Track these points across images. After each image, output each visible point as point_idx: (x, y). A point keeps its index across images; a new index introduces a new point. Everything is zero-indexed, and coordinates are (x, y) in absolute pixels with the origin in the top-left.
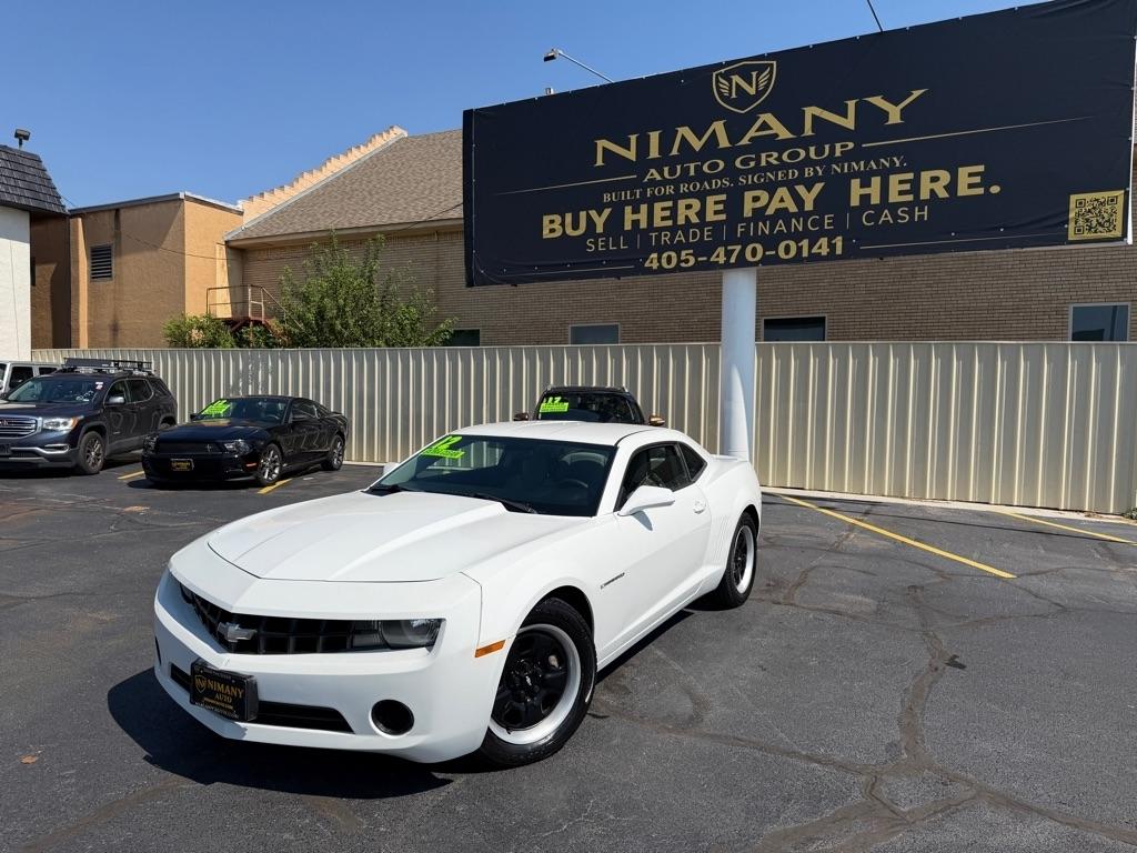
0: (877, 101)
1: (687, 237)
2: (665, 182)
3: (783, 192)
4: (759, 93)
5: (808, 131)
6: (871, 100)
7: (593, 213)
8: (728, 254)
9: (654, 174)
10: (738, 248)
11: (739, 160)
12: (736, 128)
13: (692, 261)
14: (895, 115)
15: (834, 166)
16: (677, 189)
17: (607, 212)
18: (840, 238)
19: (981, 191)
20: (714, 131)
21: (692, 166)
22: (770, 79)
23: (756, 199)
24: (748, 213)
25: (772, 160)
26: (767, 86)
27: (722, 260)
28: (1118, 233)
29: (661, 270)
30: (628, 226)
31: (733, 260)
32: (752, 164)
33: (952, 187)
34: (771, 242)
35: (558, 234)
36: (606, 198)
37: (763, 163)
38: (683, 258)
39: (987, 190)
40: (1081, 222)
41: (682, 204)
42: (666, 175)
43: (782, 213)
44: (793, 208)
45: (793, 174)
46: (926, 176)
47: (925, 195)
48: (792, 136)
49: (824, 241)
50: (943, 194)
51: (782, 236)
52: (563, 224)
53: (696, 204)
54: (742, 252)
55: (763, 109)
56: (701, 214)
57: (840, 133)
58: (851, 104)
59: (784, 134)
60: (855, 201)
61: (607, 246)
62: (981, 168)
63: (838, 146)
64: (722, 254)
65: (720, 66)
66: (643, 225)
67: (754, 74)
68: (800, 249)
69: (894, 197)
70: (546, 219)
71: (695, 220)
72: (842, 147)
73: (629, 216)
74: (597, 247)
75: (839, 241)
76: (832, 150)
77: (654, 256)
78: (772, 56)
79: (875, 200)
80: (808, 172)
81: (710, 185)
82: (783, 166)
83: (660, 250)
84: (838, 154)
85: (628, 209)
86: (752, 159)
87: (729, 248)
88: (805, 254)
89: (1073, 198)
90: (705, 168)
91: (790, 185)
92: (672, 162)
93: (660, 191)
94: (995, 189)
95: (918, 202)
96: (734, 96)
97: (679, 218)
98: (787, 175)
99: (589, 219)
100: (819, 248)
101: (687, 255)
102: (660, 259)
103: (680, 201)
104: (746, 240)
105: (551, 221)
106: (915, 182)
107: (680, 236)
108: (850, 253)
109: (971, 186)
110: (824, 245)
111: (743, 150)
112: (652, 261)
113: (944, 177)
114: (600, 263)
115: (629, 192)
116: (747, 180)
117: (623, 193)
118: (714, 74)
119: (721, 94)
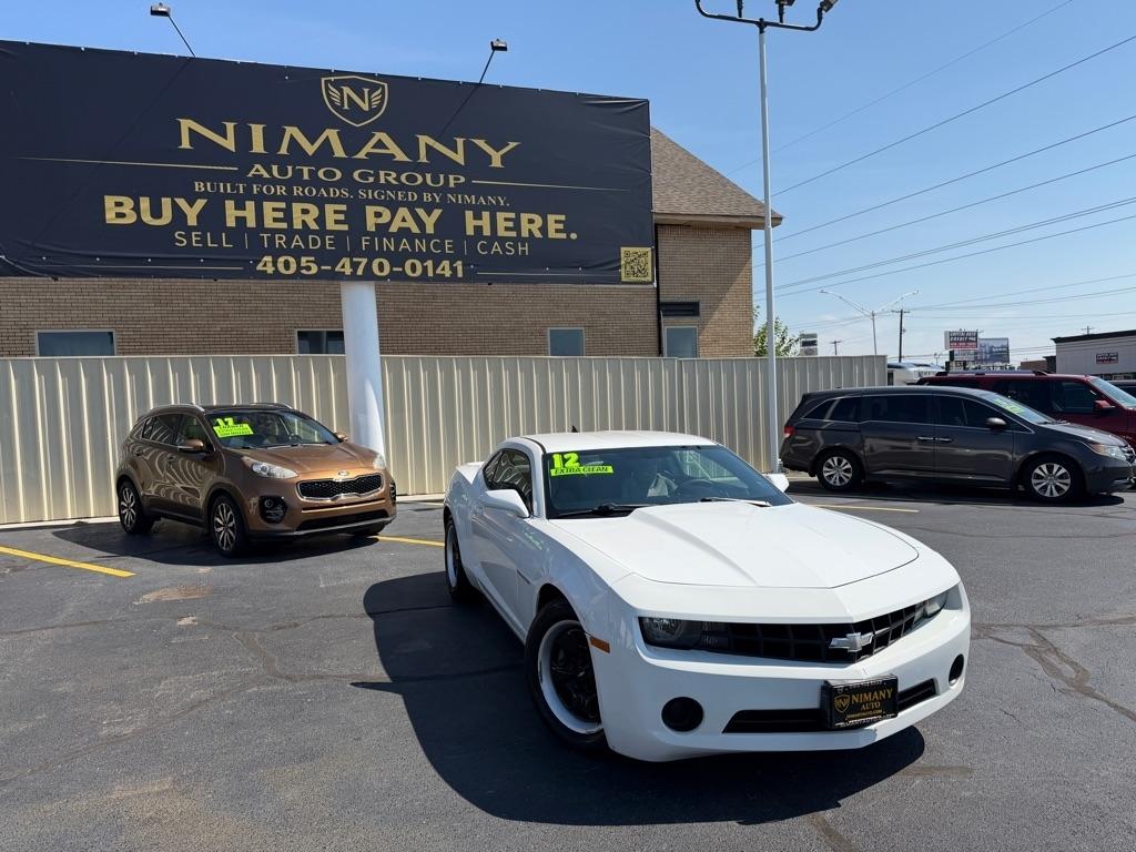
0: (481, 143)
1: (306, 242)
2: (274, 181)
3: (403, 212)
4: (373, 112)
5: (423, 158)
6: (476, 141)
7: (182, 202)
8: (355, 266)
9: (258, 169)
10: (364, 261)
11: (358, 172)
12: (353, 140)
13: (314, 270)
14: (496, 162)
15: (450, 196)
16: (289, 191)
17: (201, 203)
18: (460, 263)
19: (564, 236)
20: (327, 138)
21: (306, 169)
22: (382, 99)
23: (378, 215)
24: (371, 227)
25: (390, 179)
26: (380, 106)
27: (348, 271)
28: (649, 278)
29: (277, 275)
30: (231, 223)
31: (360, 272)
32: (371, 179)
33: (544, 229)
34: (397, 259)
35: (131, 219)
36: (198, 186)
37: (382, 181)
38: (303, 264)
39: (568, 236)
40: (628, 269)
41: (297, 207)
42: (275, 173)
43: (405, 232)
44: (415, 230)
45: (412, 197)
46: (525, 217)
47: (525, 234)
48: (408, 160)
49: (446, 263)
50: (538, 235)
51: (406, 255)
52: (136, 208)
53: (314, 211)
54: (368, 267)
55: (378, 126)
56: (321, 220)
57: (452, 167)
58: (460, 142)
59: (401, 156)
60: (470, 231)
61: (203, 240)
62: (563, 218)
63: (451, 177)
64: (348, 265)
65: (328, 73)
66: (251, 223)
67: (366, 90)
68: (425, 269)
69: (501, 232)
70: (109, 201)
71: (314, 226)
72: (455, 179)
73: (231, 213)
74: (190, 241)
75: (459, 265)
76: (447, 180)
77: (268, 259)
78: (382, 77)
79: (487, 232)
80: (427, 197)
81: (328, 193)
82: (402, 187)
83: (276, 254)
84: (452, 185)
85: (230, 204)
86: (372, 175)
87: (355, 259)
88: (430, 274)
89: (623, 249)
90: (321, 174)
91: (411, 207)
92: (283, 163)
93: (269, 190)
94: (574, 236)
95: (519, 238)
96: (346, 107)
97: (295, 221)
98: (406, 196)
99: (176, 208)
100: (443, 269)
101: (307, 262)
102: (275, 263)
103: (294, 205)
104: (371, 254)
105: (119, 204)
106: (517, 222)
107: (297, 241)
108: (469, 277)
109: (557, 231)
110: (447, 267)
111: (361, 164)
112: (266, 264)
113: (538, 220)
114: (195, 261)
115: (228, 185)
116: (367, 194)
117: (221, 185)
118: (323, 80)
119: (332, 102)
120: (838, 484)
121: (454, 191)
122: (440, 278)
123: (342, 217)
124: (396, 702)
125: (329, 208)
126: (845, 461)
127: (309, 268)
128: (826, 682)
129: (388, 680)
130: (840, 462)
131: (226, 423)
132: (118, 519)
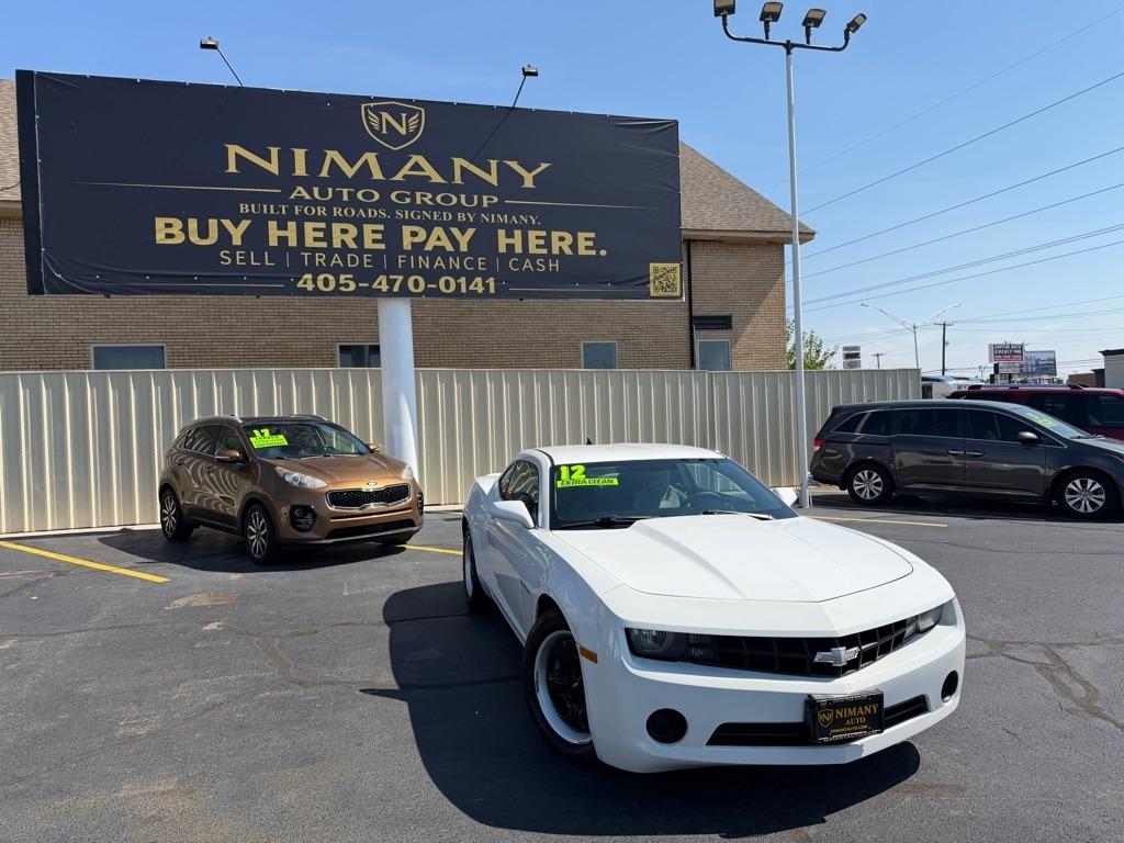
0: (514, 165)
1: (344, 260)
2: (315, 203)
3: (438, 231)
4: (410, 136)
5: (458, 180)
6: (509, 163)
7: (227, 223)
8: (391, 283)
9: (300, 191)
10: (400, 278)
11: (396, 193)
12: (390, 163)
13: (352, 286)
14: (529, 183)
15: (483, 215)
16: (329, 211)
17: (245, 224)
18: (492, 279)
19: (593, 253)
20: (366, 161)
21: (345, 191)
22: (420, 123)
23: (414, 234)
24: (407, 245)
25: (426, 199)
26: (417, 130)
27: (385, 288)
28: (678, 293)
29: (317, 292)
30: (273, 242)
31: (396, 289)
32: (408, 200)
33: (574, 246)
34: (432, 276)
35: (179, 239)
36: (244, 208)
37: (419, 202)
38: (342, 282)
39: (598, 253)
40: (657, 284)
41: (336, 227)
42: (316, 195)
43: (439, 250)
44: (450, 248)
45: (447, 216)
46: (555, 235)
47: (555, 251)
48: (443, 181)
49: (479, 280)
50: (568, 252)
51: (440, 273)
52: (185, 230)
53: (353, 231)
54: (404, 283)
55: (415, 149)
56: (359, 239)
57: (485, 188)
58: (494, 163)
59: (436, 178)
60: (502, 249)
61: (247, 259)
62: (592, 235)
63: (485, 198)
64: (384, 282)
65: (368, 99)
66: (293, 243)
67: (404, 115)
68: (458, 285)
69: (532, 250)
70: (160, 222)
71: (352, 245)
72: (488, 199)
73: (274, 233)
74: (234, 259)
75: (491, 281)
76: (480, 200)
77: (308, 276)
78: (419, 103)
79: (518, 249)
80: (461, 217)
81: (366, 213)
82: (437, 207)
83: (316, 272)
84: (485, 205)
85: (272, 225)
86: (407, 196)
87: (391, 277)
88: (464, 290)
89: (652, 265)
90: (359, 195)
91: (446, 226)
92: (323, 185)
93: (310, 210)
94: (603, 253)
96: (384, 131)
97: (334, 241)
98: (442, 216)
99: (222, 229)
100: (476, 286)
101: (346, 279)
102: (315, 281)
103: (334, 225)
104: (407, 272)
105: (168, 226)
106: (548, 239)
107: (336, 260)
108: (501, 293)
109: (587, 248)
110: (480, 285)
111: (398, 185)
112: (307, 281)
113: (569, 238)
114: (239, 279)
115: (272, 206)
116: (404, 214)
117: (265, 206)
118: (363, 106)
119: (371, 127)
120: (868, 497)
121: (488, 211)
122: (472, 294)
123: (379, 236)
124: (401, 708)
125: (368, 228)
126: (875, 475)
127: (347, 286)
128: (810, 696)
129: (396, 687)
130: (870, 475)
131: (262, 434)
132: (159, 526)
